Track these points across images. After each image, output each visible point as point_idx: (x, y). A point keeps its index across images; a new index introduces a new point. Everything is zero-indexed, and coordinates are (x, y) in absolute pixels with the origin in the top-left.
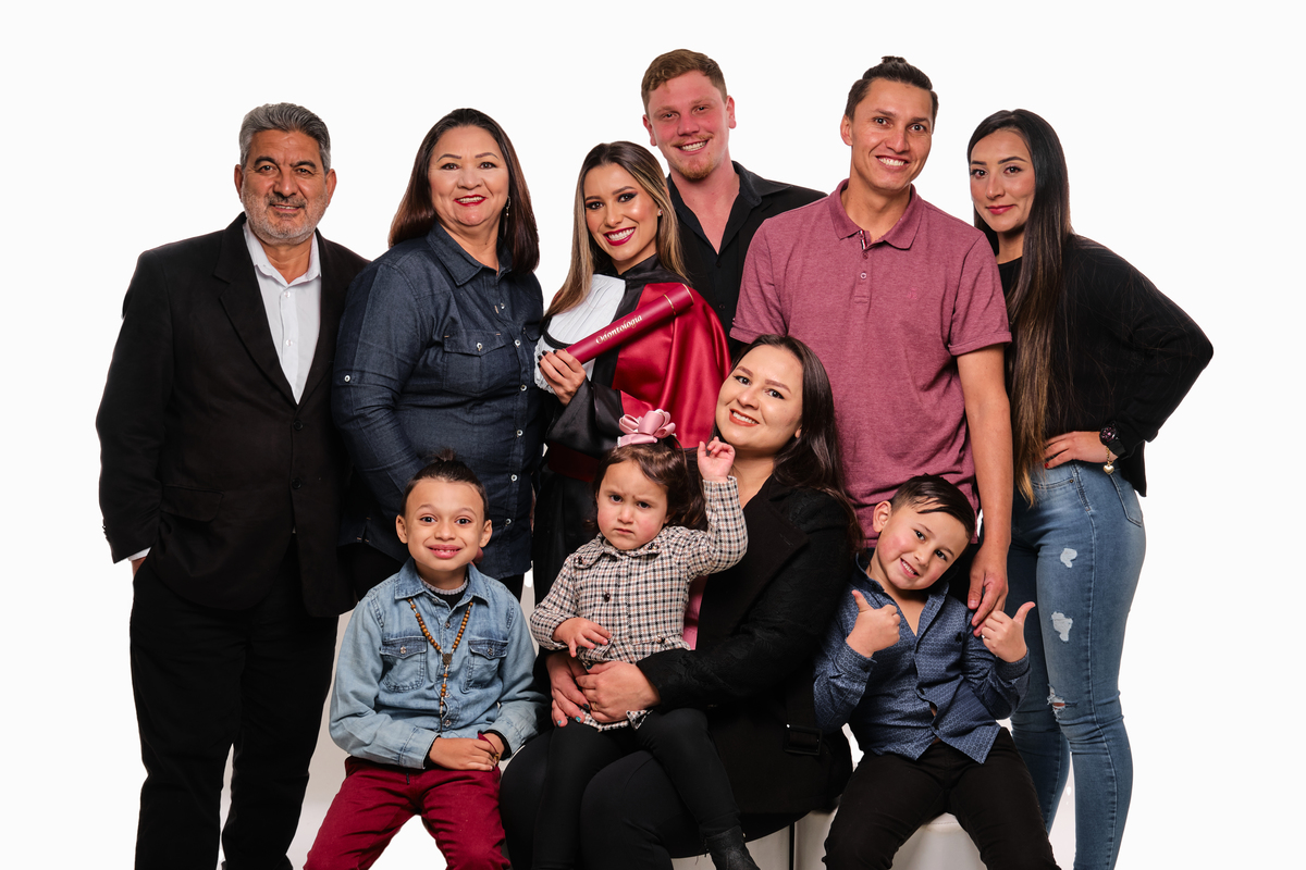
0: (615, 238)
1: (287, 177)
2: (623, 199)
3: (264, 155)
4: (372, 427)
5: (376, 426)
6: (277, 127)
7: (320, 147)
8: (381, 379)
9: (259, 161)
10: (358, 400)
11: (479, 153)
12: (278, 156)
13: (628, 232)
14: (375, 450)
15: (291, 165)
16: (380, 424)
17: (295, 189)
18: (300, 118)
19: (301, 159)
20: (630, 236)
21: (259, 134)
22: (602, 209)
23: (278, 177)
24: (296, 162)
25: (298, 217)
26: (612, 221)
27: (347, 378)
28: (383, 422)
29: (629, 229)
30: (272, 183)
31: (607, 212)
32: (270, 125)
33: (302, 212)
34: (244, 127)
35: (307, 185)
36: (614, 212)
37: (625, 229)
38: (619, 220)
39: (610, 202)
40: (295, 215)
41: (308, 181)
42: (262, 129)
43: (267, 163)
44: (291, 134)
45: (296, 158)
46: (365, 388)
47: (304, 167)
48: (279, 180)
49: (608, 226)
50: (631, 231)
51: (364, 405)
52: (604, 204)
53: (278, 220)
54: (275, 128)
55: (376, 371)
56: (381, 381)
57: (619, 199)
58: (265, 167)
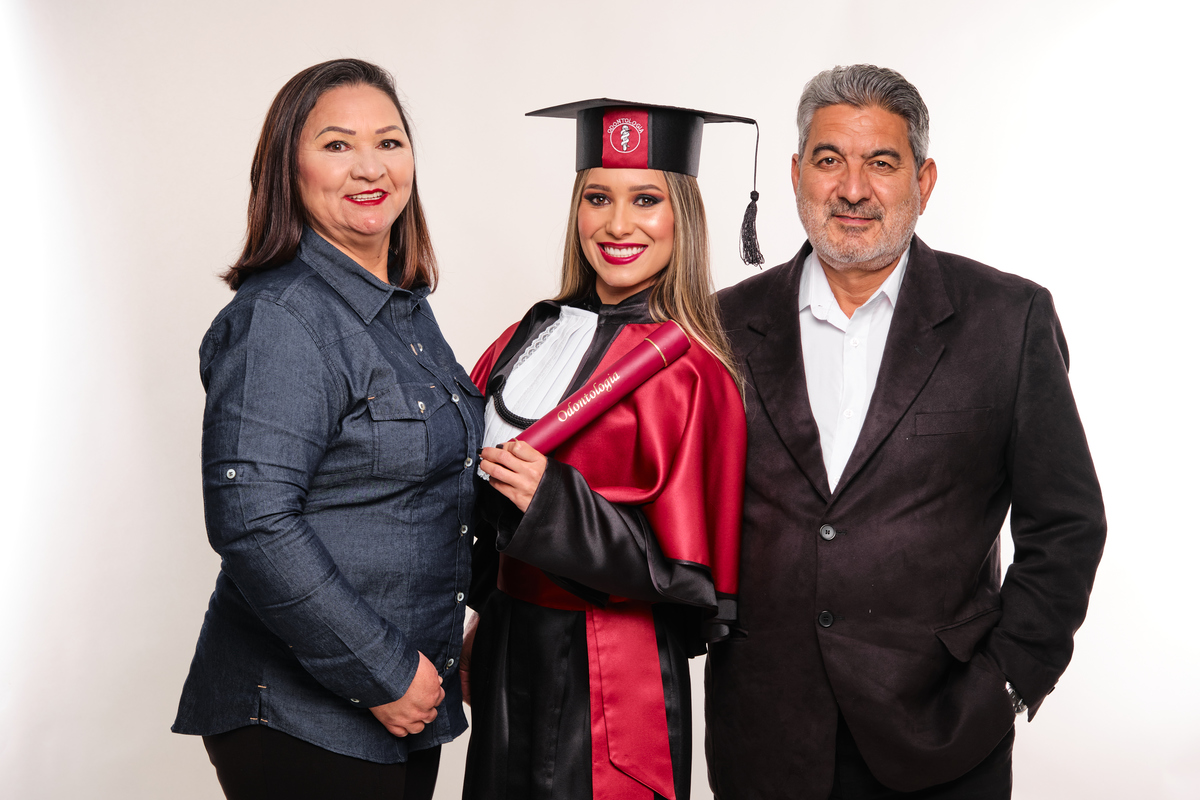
0: (613, 252)
1: (854, 174)
2: (640, 202)
3: (825, 142)
4: (277, 544)
5: (283, 542)
6: (845, 101)
7: (910, 128)
8: (283, 472)
9: (817, 151)
10: (250, 506)
11: (381, 126)
12: (842, 142)
13: (635, 251)
14: (285, 577)
15: (863, 156)
16: (288, 538)
17: (867, 193)
18: (880, 85)
19: (878, 147)
20: (635, 257)
21: (821, 111)
22: (606, 209)
23: (843, 174)
24: (870, 151)
25: (871, 231)
26: (618, 228)
27: (231, 473)
28: (293, 536)
29: (637, 246)
30: (834, 184)
31: (613, 215)
32: (836, 98)
33: (877, 225)
34: (804, 101)
35: (884, 185)
36: (624, 217)
37: (632, 246)
38: (628, 230)
39: (622, 202)
40: (865, 229)
41: (886, 180)
42: (825, 103)
43: (829, 154)
44: (866, 111)
45: (870, 144)
46: (260, 487)
47: (882, 158)
48: (844, 179)
49: (611, 234)
50: (640, 250)
51: (262, 514)
52: (612, 200)
53: (842, 236)
54: (841, 102)
55: (274, 462)
56: (282, 475)
57: (635, 200)
58: (827, 159)
